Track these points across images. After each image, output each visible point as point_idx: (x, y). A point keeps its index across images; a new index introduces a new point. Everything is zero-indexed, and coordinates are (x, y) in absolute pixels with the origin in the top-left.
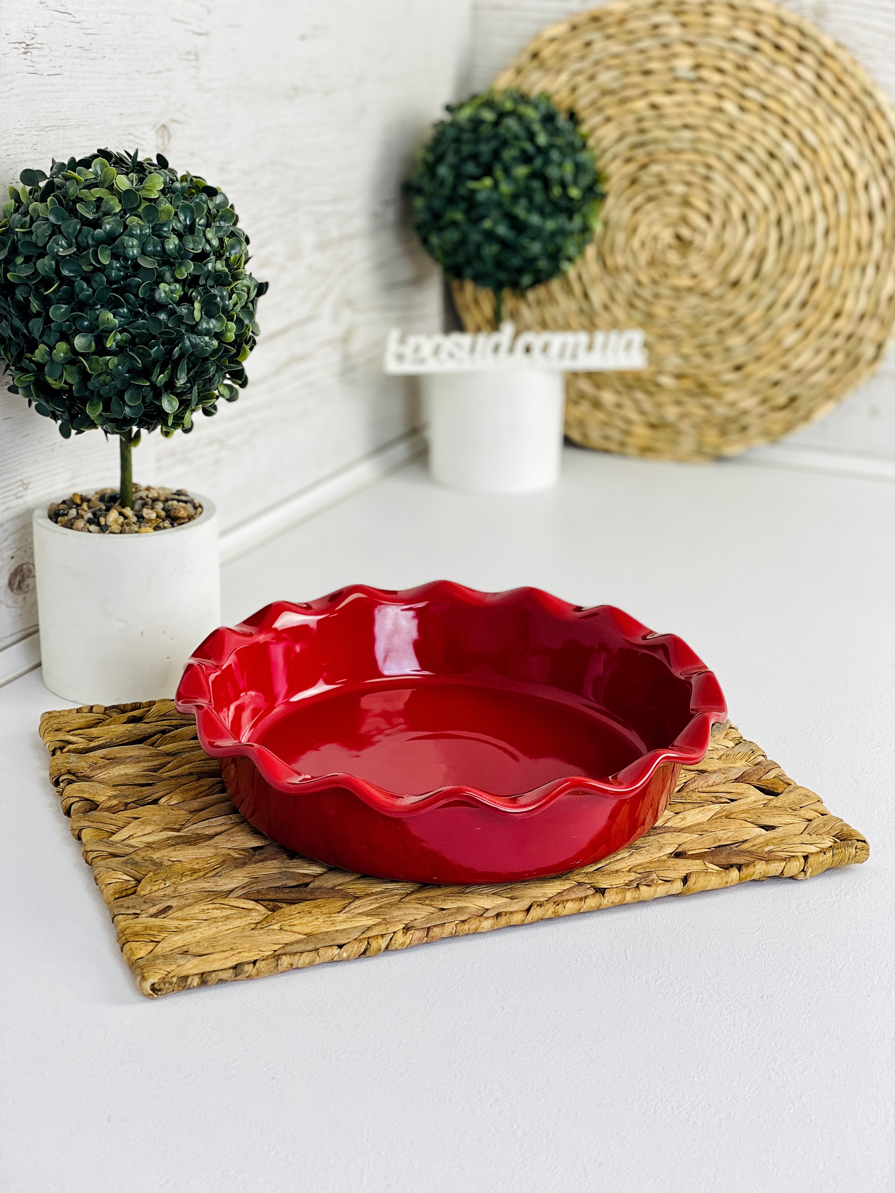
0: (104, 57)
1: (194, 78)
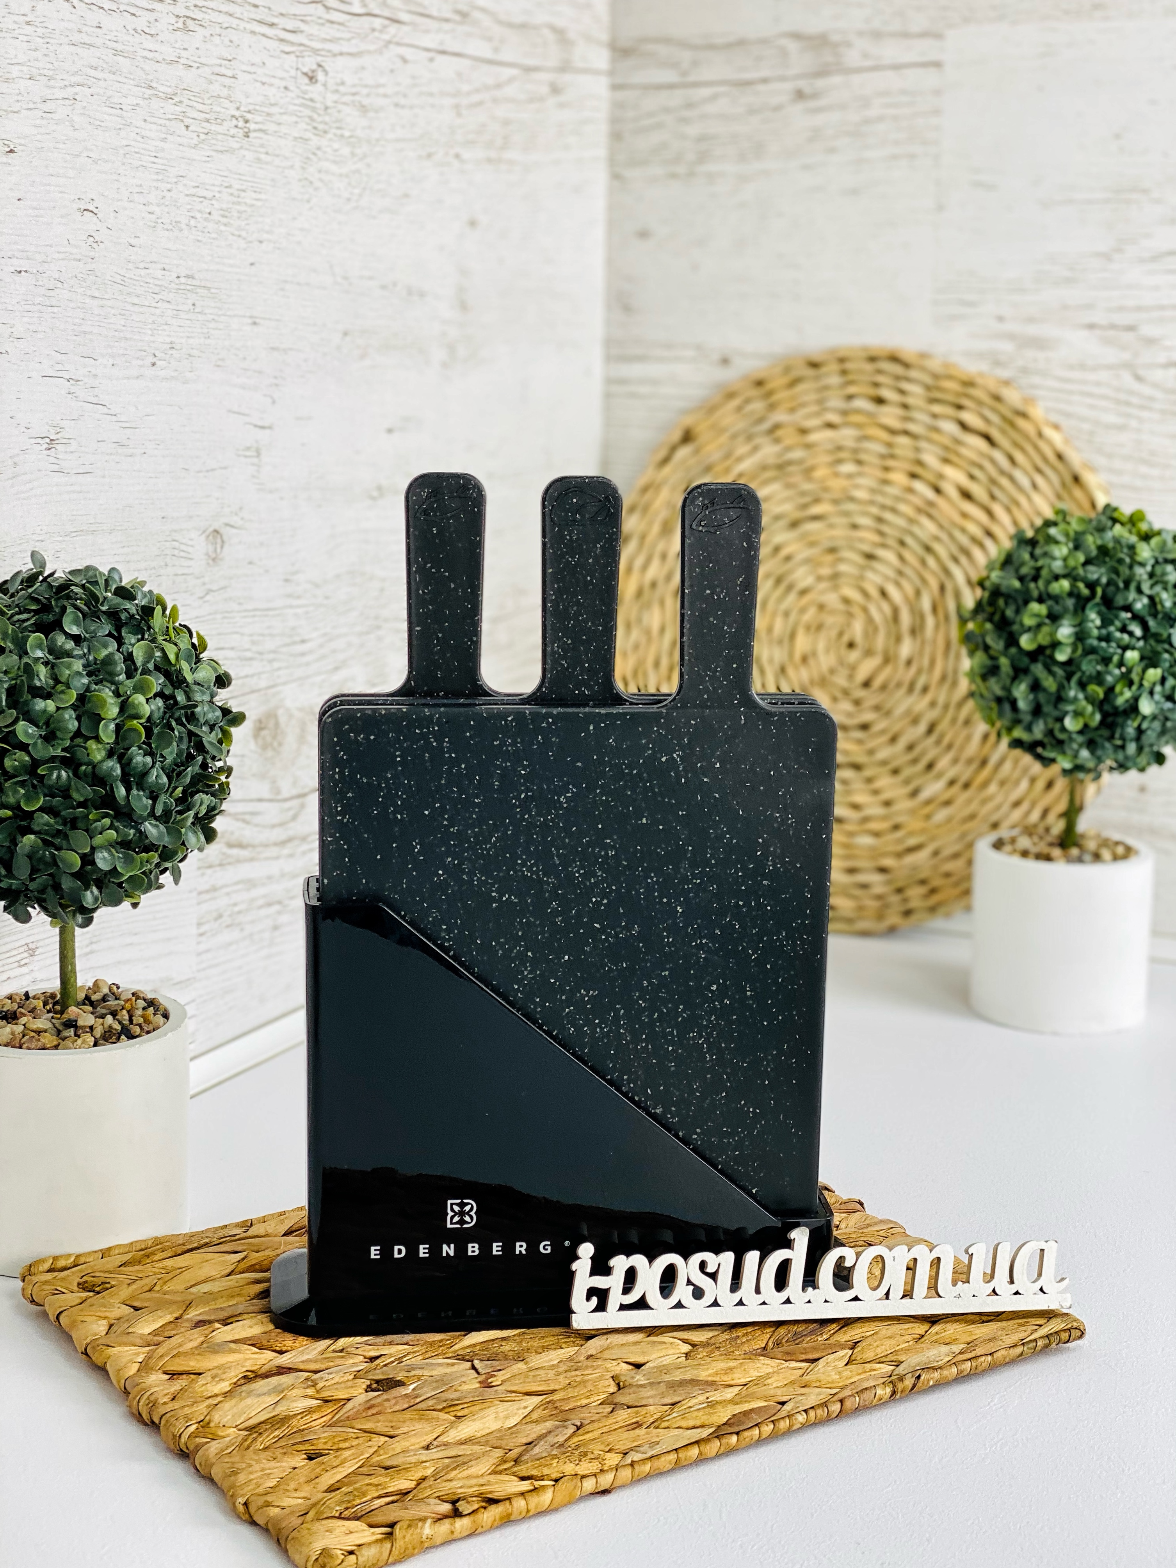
0: (145, 453)
1: (254, 477)
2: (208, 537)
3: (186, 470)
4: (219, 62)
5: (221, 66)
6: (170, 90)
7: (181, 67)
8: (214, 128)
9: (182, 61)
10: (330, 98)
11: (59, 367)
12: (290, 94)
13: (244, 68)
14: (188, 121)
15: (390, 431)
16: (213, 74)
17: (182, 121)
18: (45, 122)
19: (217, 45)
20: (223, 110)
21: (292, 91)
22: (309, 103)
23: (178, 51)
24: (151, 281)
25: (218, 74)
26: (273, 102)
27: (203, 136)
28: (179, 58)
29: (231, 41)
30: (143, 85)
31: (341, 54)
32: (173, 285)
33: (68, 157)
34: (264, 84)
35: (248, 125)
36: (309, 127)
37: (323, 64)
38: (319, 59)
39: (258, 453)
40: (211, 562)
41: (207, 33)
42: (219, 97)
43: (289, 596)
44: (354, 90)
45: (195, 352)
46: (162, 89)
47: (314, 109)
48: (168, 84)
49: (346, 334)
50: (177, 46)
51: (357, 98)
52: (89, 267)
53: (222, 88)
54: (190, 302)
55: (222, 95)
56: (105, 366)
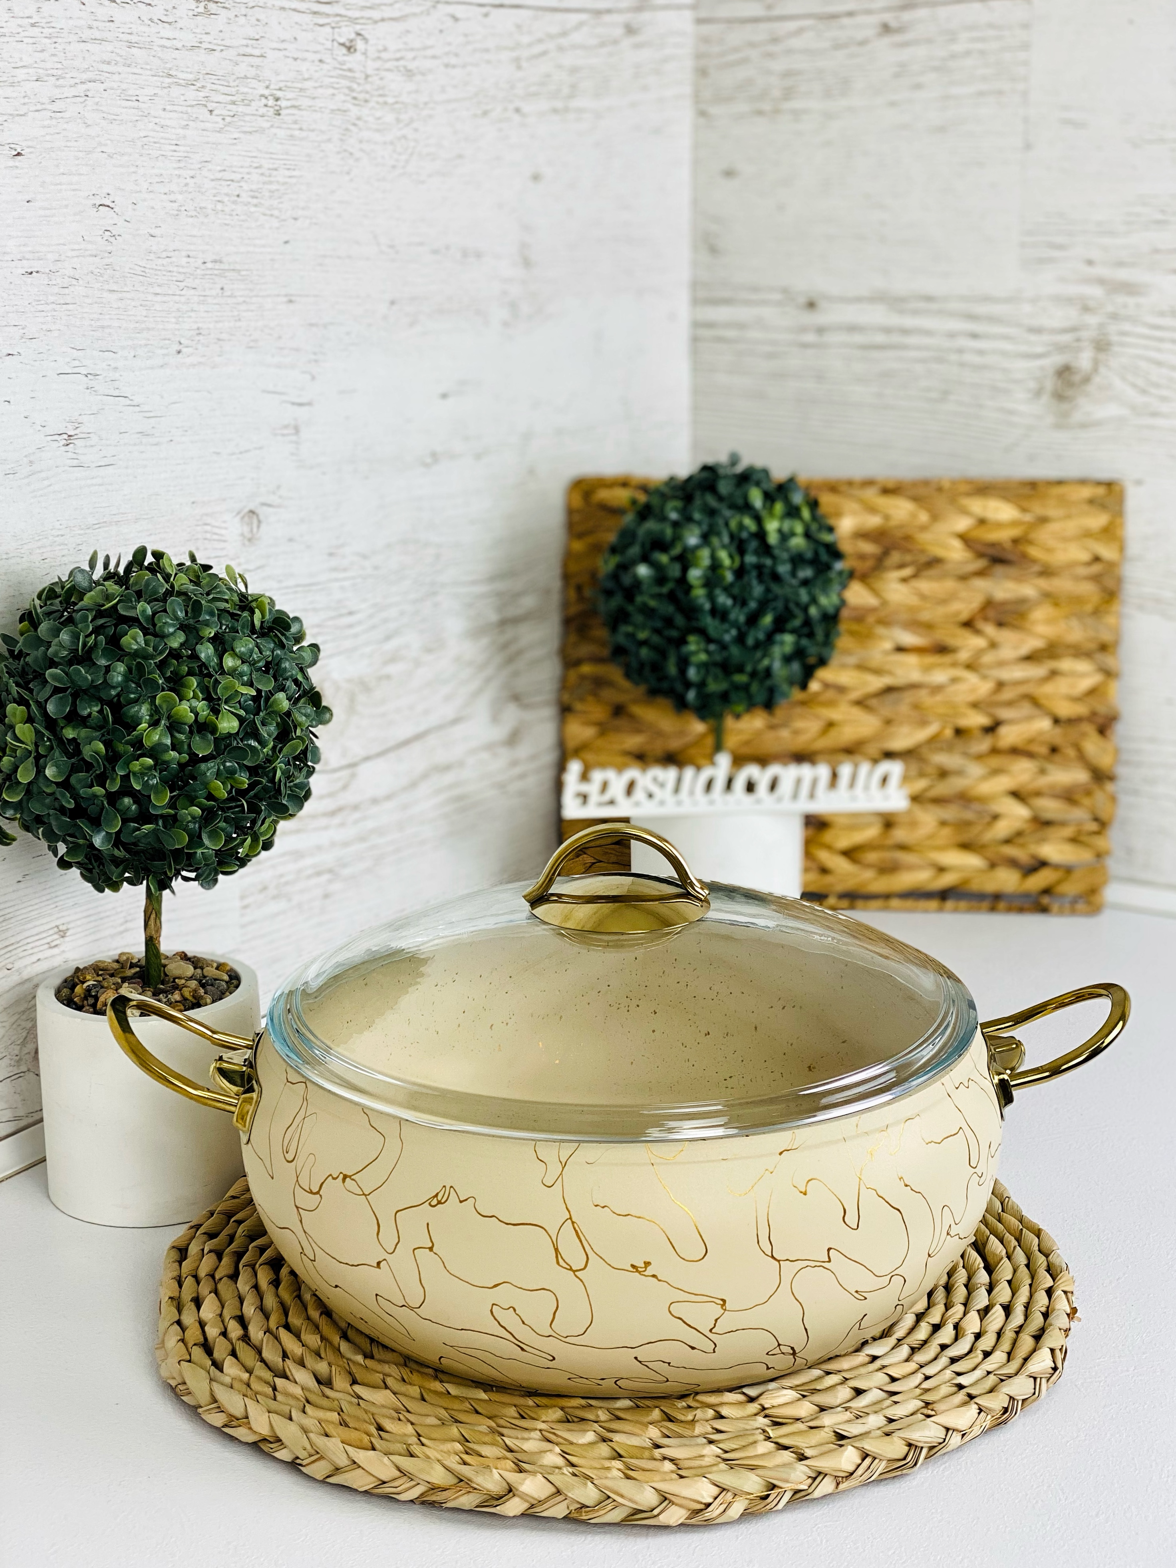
0: (171, 441)
1: (292, 454)
2: (243, 518)
3: (218, 453)
4: (245, 42)
5: (247, 46)
6: (191, 77)
7: (203, 51)
8: (241, 109)
9: (204, 46)
10: (371, 66)
11: (77, 363)
12: (325, 66)
13: (275, 45)
14: (211, 106)
15: (444, 396)
16: (239, 55)
17: (206, 106)
18: (54, 122)
19: (242, 26)
20: (250, 91)
21: (328, 64)
22: (349, 74)
23: (199, 36)
24: (175, 269)
25: (244, 55)
26: (306, 76)
27: (228, 119)
28: (201, 43)
29: (258, 20)
30: (161, 74)
31: (383, 20)
32: (199, 271)
33: (81, 154)
34: (295, 59)
35: (279, 103)
36: (348, 98)
37: (362, 32)
38: (358, 27)
39: (297, 430)
40: (247, 543)
41: (231, 14)
42: (246, 77)
43: (335, 569)
44: (398, 55)
45: (224, 336)
46: (182, 75)
47: (353, 79)
48: (189, 70)
49: (393, 303)
50: (198, 31)
51: (401, 63)
52: (107, 261)
53: (250, 68)
54: (219, 286)
55: (249, 76)
56: (126, 358)
